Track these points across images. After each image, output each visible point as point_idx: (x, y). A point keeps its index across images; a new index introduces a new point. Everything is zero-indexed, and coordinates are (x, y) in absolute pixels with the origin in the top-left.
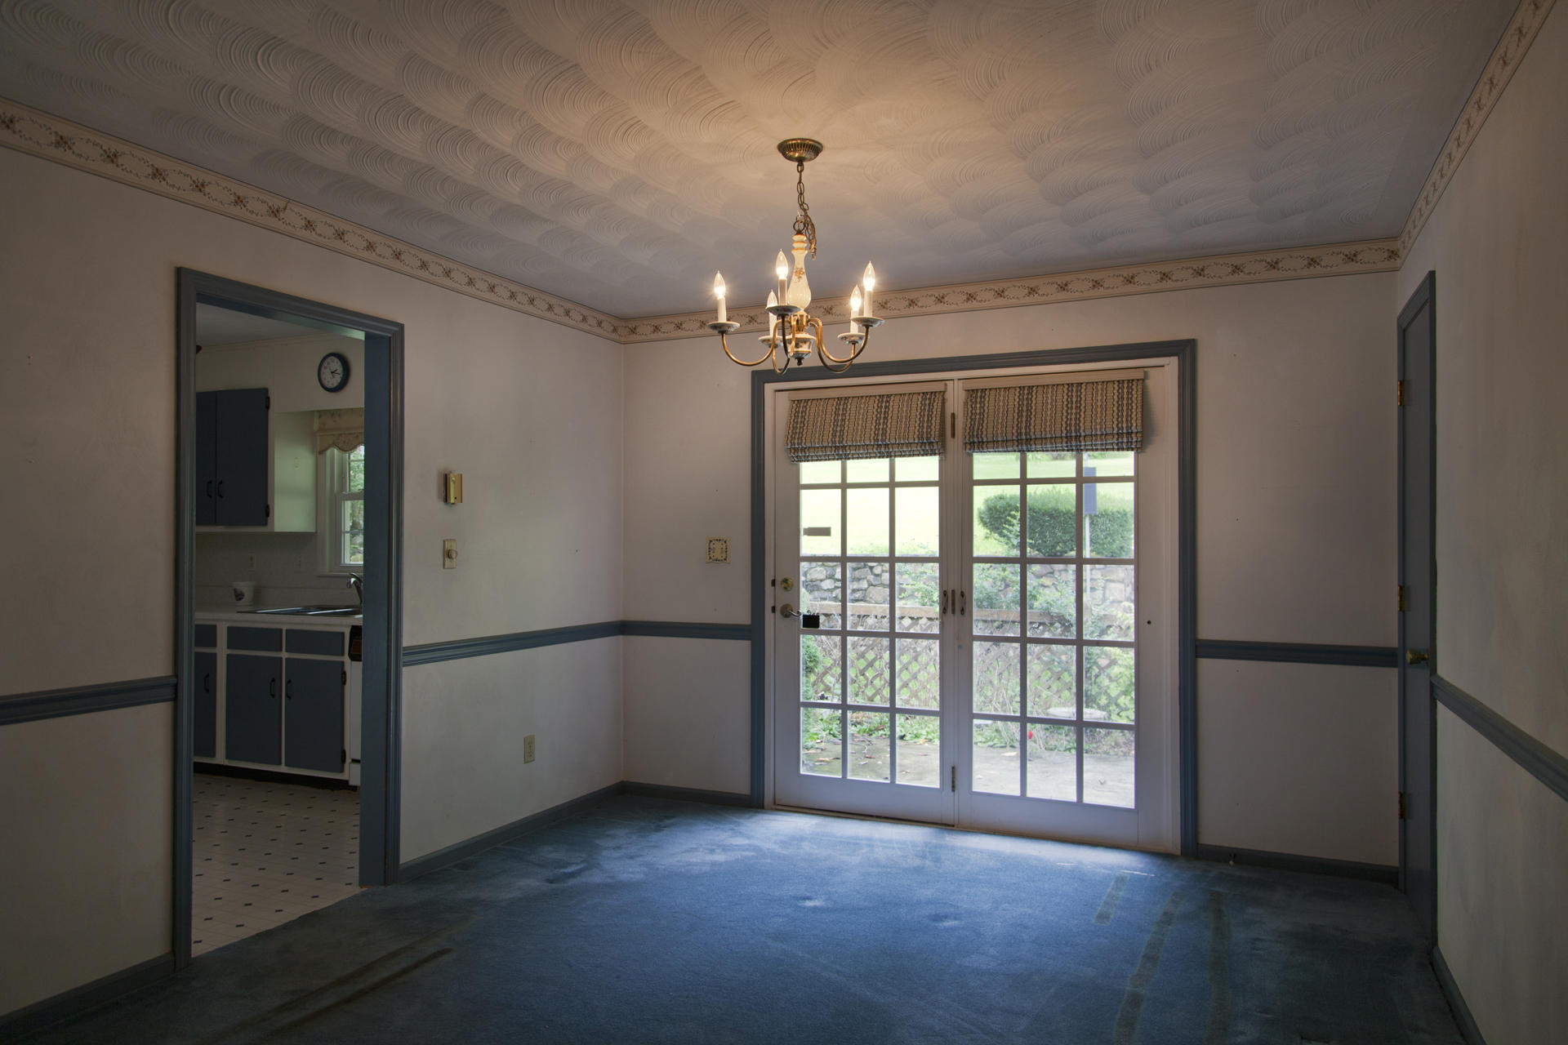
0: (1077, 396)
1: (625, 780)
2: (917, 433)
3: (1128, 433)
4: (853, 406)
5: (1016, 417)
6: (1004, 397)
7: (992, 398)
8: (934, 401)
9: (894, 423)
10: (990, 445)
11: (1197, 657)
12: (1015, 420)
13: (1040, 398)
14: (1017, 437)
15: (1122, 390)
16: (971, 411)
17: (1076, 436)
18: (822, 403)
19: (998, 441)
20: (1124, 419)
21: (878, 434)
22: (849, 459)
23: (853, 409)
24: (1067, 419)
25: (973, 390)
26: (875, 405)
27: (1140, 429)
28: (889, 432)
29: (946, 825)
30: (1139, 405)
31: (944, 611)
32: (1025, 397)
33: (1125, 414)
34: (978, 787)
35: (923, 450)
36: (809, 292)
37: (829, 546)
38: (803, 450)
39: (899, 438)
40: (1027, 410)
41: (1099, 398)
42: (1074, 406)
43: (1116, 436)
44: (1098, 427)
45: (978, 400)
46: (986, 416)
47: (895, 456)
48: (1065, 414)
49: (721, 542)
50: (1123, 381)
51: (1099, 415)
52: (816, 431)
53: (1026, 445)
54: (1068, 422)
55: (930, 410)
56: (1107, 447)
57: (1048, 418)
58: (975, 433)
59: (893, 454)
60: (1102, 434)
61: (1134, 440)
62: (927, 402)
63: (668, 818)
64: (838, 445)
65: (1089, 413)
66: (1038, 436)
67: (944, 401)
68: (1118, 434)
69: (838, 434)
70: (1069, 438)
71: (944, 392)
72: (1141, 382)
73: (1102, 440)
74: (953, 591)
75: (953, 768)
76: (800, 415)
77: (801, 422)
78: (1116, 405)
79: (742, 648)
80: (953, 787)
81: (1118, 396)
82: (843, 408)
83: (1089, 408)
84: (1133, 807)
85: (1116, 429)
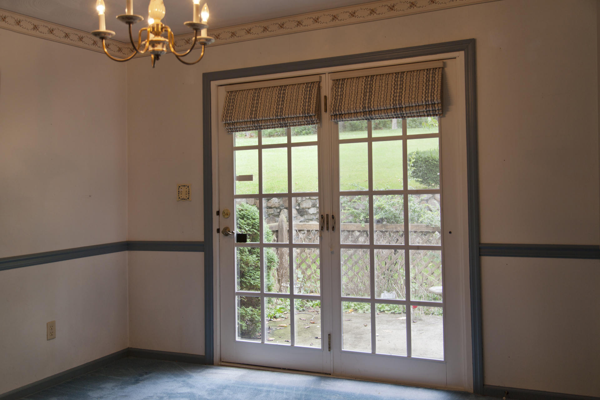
0: (401, 81)
1: (130, 346)
2: (302, 110)
3: (432, 104)
4: (264, 94)
5: (363, 97)
6: (356, 83)
7: (348, 85)
8: (313, 88)
9: (288, 104)
10: (347, 116)
11: (480, 255)
12: (362, 99)
13: (377, 84)
14: (363, 110)
15: (429, 75)
16: (335, 94)
17: (400, 108)
18: (245, 93)
19: (351, 113)
20: (429, 95)
21: (278, 112)
22: (262, 129)
23: (264, 96)
24: (394, 96)
25: (337, 80)
26: (277, 93)
27: (439, 101)
28: (284, 110)
29: (326, 374)
30: (439, 84)
31: (322, 228)
32: (369, 83)
33: (430, 91)
34: (346, 348)
35: (307, 121)
36: (164, 8)
37: (251, 188)
38: (233, 124)
39: (291, 114)
40: (370, 91)
41: (414, 81)
42: (399, 87)
43: (425, 107)
44: (413, 101)
45: (340, 86)
46: (344, 97)
47: (290, 126)
48: (393, 93)
49: (186, 187)
50: (430, 69)
51: (414, 93)
52: (241, 112)
53: (369, 115)
54: (395, 98)
55: (310, 94)
56: (420, 114)
57: (382, 96)
58: (337, 109)
59: (288, 125)
60: (416, 106)
61: (436, 109)
62: (308, 89)
63: (146, 373)
64: (253, 120)
65: (407, 92)
66: (376, 109)
67: (319, 88)
68: (426, 105)
69: (254, 113)
70: (395, 109)
71: (320, 82)
72: (441, 69)
73: (416, 110)
74: (327, 215)
75: (329, 335)
76: (231, 101)
77: (232, 106)
78: (425, 86)
79: (199, 257)
80: (330, 348)
81: (426, 80)
82: (258, 96)
83: (408, 88)
84: (443, 360)
85: (424, 102)
